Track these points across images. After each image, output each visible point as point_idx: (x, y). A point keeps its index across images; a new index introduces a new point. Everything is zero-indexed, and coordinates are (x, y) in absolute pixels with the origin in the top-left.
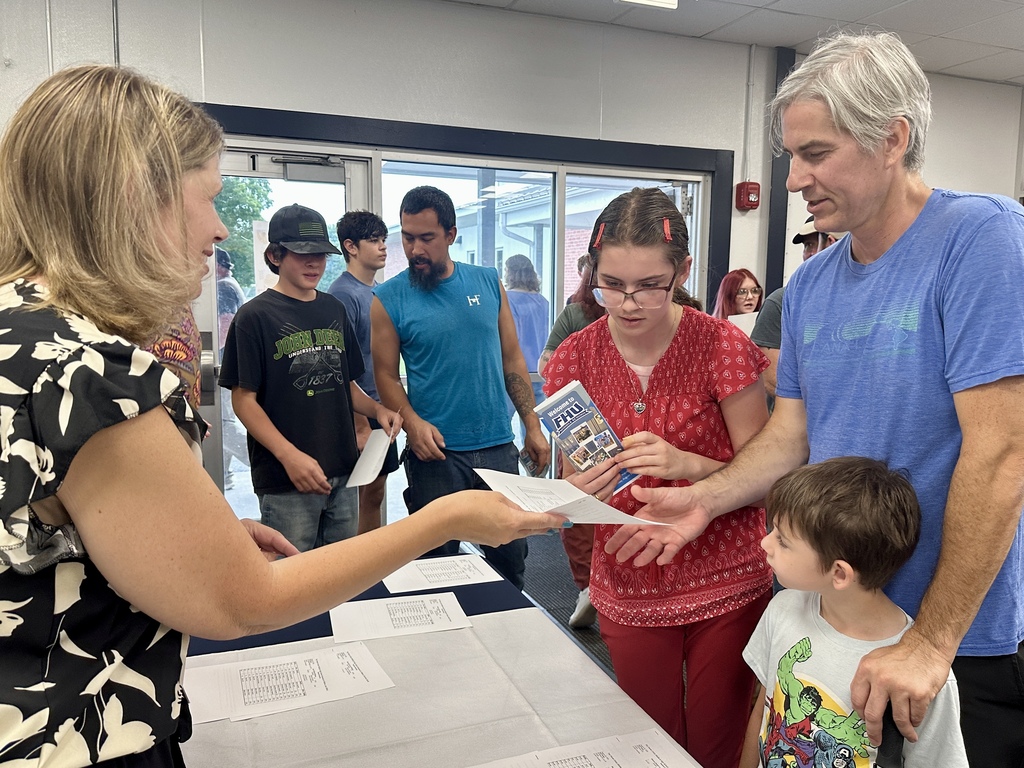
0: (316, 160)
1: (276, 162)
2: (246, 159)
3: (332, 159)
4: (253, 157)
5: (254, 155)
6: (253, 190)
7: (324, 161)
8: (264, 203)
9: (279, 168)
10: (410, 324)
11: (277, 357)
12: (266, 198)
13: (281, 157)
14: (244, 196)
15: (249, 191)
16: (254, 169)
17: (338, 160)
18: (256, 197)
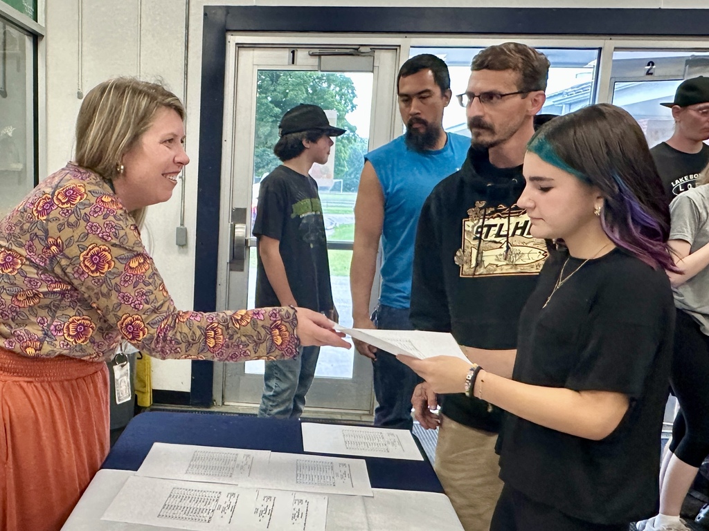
0: (348, 51)
1: (313, 55)
2: (286, 54)
3: (362, 49)
4: (293, 52)
5: (293, 49)
6: (342, 95)
7: (355, 51)
8: (349, 107)
9: (315, 61)
10: (398, 191)
11: (293, 216)
12: (352, 103)
13: (317, 51)
14: (333, 101)
15: (338, 98)
16: (293, 63)
17: (367, 49)
18: (343, 102)
